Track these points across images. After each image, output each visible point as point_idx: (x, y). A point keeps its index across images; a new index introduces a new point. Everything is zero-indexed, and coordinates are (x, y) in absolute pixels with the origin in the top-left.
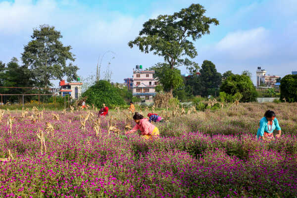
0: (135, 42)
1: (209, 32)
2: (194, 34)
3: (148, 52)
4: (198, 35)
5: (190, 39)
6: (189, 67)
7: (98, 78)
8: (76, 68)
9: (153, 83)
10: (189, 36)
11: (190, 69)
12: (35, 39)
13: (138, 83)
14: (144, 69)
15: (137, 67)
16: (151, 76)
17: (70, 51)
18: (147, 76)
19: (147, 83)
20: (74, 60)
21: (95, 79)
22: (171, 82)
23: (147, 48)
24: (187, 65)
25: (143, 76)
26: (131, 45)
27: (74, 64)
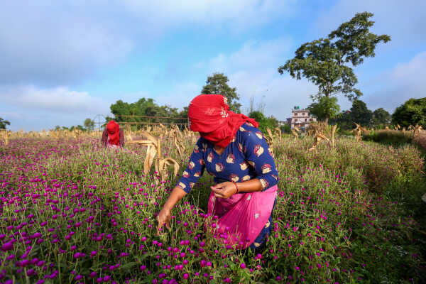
0: (285, 68)
1: (373, 55)
2: (354, 60)
3: (300, 78)
4: (359, 60)
5: (349, 64)
6: (348, 94)
7: (252, 110)
8: (239, 105)
9: (308, 120)
10: (347, 61)
11: (349, 96)
12: (209, 83)
13: (296, 120)
14: (301, 109)
15: (295, 108)
16: (306, 114)
17: (235, 92)
18: (304, 114)
19: (303, 120)
20: (238, 99)
21: (250, 111)
22: (326, 111)
23: (299, 74)
24: (346, 92)
25: (300, 115)
26: (281, 71)
27: (238, 102)
